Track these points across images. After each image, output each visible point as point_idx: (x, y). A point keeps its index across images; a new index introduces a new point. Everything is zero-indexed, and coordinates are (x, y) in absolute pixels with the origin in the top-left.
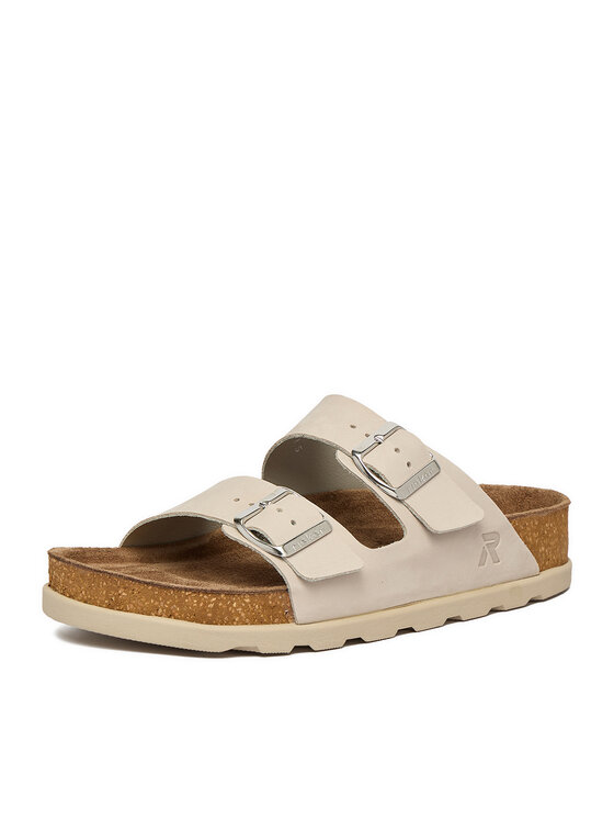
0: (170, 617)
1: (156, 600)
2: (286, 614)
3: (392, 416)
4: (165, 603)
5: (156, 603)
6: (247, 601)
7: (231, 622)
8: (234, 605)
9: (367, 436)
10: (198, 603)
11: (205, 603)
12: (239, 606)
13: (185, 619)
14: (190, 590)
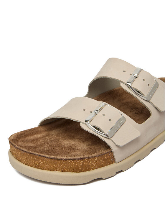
0: (63, 171)
1: (56, 165)
2: (112, 160)
3: (138, 65)
4: (60, 166)
5: (56, 166)
6: (96, 159)
7: (90, 169)
8: (91, 162)
9: (131, 75)
10: (75, 164)
11: (78, 164)
12: (93, 162)
13: (69, 171)
14: (71, 159)
